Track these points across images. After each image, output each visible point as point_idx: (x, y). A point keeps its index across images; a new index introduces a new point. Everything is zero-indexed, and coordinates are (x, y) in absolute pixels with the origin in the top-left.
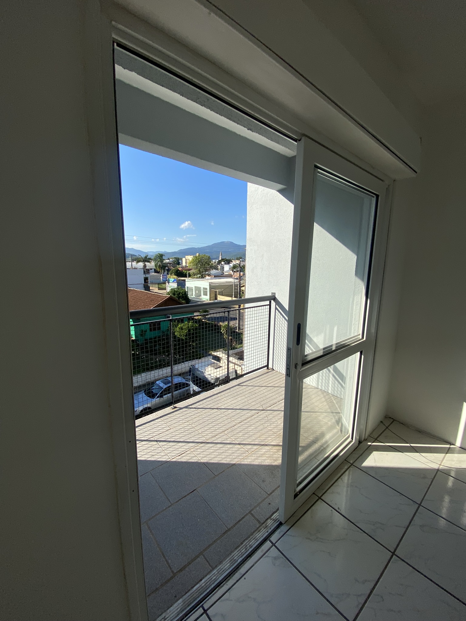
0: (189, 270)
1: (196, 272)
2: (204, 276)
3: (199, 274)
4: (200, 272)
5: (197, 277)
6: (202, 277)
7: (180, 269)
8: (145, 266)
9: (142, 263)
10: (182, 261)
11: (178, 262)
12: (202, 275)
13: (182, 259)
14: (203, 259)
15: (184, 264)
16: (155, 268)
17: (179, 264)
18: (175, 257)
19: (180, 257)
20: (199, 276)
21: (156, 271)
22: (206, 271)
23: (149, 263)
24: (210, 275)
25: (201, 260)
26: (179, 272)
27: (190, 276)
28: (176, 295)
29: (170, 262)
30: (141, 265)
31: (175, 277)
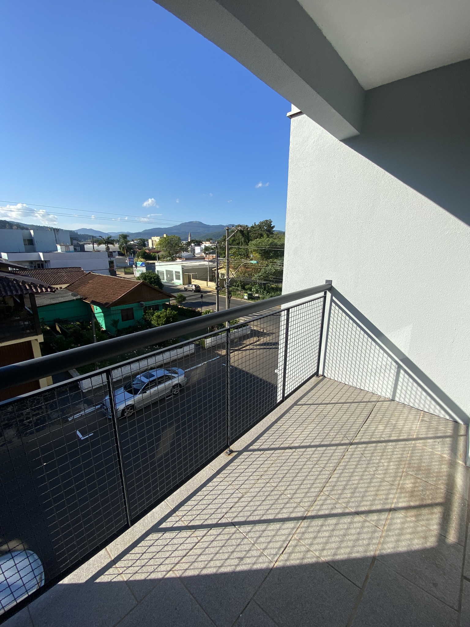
0: (158, 252)
1: (166, 254)
2: (174, 259)
3: (169, 257)
4: (170, 255)
5: (167, 260)
6: (173, 260)
7: (147, 251)
8: (108, 248)
9: (104, 245)
10: (148, 243)
11: (143, 243)
12: (172, 258)
13: (148, 240)
14: (173, 241)
15: (150, 246)
16: (119, 250)
17: (144, 245)
18: (140, 238)
19: (145, 238)
20: (169, 258)
21: (120, 254)
22: (176, 254)
23: (112, 245)
24: (181, 257)
25: (170, 241)
26: (146, 254)
27: (159, 259)
28: (147, 281)
29: (135, 244)
30: (103, 247)
31: (142, 260)
